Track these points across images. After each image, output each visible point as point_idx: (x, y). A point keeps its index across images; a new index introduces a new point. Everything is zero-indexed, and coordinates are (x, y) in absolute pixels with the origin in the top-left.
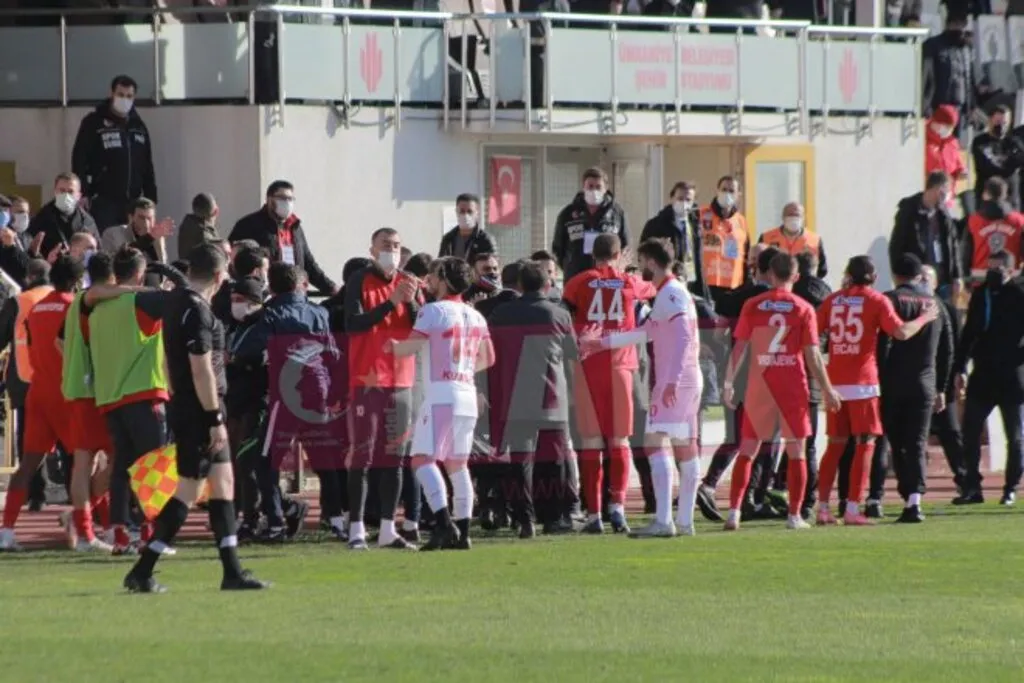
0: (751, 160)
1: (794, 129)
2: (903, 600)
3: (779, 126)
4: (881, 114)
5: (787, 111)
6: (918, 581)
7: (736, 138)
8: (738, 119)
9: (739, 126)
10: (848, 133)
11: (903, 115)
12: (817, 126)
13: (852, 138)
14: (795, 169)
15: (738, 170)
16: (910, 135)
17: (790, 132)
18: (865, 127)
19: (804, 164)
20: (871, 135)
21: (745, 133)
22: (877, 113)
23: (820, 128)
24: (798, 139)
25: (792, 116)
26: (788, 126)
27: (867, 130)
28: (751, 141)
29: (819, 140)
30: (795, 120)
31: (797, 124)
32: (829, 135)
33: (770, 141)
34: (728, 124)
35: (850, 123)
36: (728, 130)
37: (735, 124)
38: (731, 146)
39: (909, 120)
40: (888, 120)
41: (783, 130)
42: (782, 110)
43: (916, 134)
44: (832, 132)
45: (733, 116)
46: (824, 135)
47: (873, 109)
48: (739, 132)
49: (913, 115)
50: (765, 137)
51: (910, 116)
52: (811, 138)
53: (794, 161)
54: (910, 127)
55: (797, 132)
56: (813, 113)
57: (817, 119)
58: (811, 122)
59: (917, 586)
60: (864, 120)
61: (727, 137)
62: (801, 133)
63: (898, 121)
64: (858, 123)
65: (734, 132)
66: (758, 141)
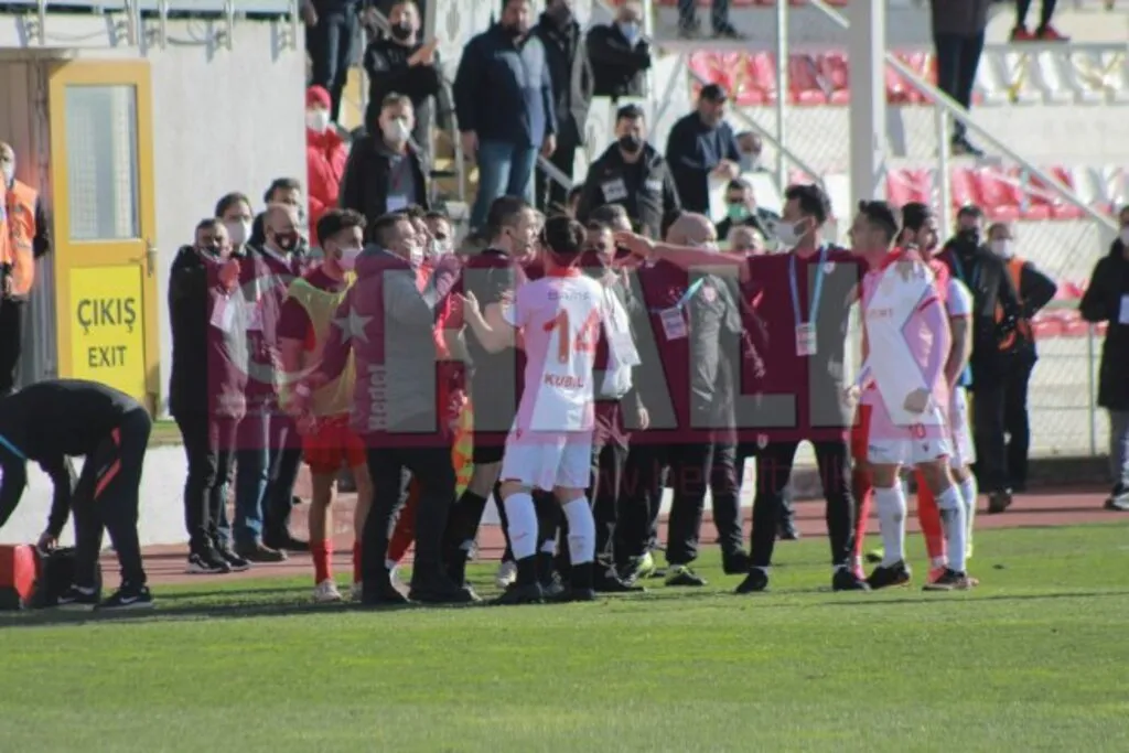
0: (57, 82)
1: (121, 37)
2: (352, 713)
3: (99, 34)
4: (244, 16)
5: (108, 11)
6: (366, 685)
7: (36, 50)
8: (40, 25)
9: (40, 35)
10: (197, 43)
11: (273, 17)
12: (152, 33)
13: (201, 51)
14: (121, 96)
15: (40, 96)
16: (284, 44)
17: (114, 42)
18: (219, 35)
19: (135, 87)
20: (229, 47)
21: (50, 43)
22: (236, 15)
23: (156, 35)
24: (126, 52)
25: (116, 18)
26: (112, 35)
27: (223, 40)
28: (55, 55)
29: (155, 53)
30: (121, 25)
31: (124, 31)
32: (170, 47)
33: (84, 55)
34: (23, 29)
35: (199, 28)
36: (24, 39)
37: (34, 30)
38: (28, 62)
39: (282, 25)
40: (252, 24)
41: (105, 40)
42: (102, 11)
43: (293, 45)
44: (171, 41)
45: (32, 18)
46: (163, 47)
47: (231, 10)
48: (42, 41)
49: (288, 17)
50: (76, 49)
51: (283, 18)
52: (144, 51)
53: (119, 84)
54: (284, 34)
55: (125, 41)
56: (146, 14)
57: (151, 24)
58: (143, 27)
59: (365, 692)
60: (219, 25)
61: (25, 49)
62: (131, 42)
63: (266, 25)
64: (210, 30)
65: (34, 43)
66: (67, 55)
